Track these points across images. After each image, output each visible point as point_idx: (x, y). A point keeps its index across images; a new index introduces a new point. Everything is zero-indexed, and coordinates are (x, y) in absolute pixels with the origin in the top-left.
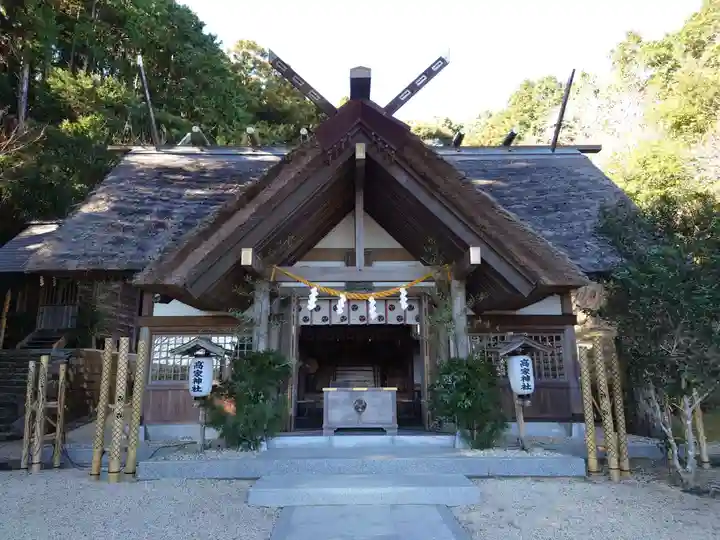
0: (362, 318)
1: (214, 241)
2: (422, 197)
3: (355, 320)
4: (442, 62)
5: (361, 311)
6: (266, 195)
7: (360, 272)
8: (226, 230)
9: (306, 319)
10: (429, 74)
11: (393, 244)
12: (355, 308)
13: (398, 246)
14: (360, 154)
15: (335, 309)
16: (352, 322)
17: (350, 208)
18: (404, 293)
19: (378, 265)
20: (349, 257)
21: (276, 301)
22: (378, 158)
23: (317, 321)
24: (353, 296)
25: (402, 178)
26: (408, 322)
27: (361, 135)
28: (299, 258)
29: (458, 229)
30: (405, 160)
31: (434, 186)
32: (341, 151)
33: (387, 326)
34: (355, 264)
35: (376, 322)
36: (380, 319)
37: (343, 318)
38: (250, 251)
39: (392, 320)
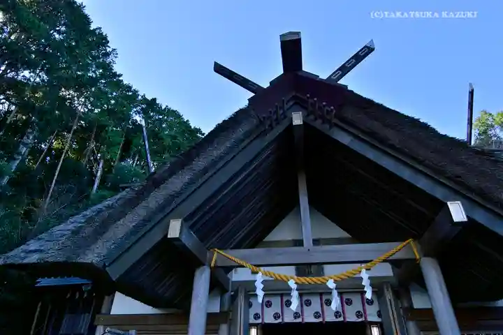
4: (368, 50)
9: (256, 316)
10: (358, 58)
12: (308, 303)
14: (297, 119)
15: (288, 304)
16: (307, 320)
18: (365, 277)
21: (227, 296)
22: (318, 124)
23: (269, 318)
24: (303, 280)
25: (344, 139)
26: (369, 319)
27: (297, 106)
29: (422, 183)
30: (343, 120)
32: (278, 122)
33: (345, 324)
34: (303, 246)
35: (334, 319)
36: (337, 315)
37: (296, 316)
38: (178, 222)
39: (352, 317)
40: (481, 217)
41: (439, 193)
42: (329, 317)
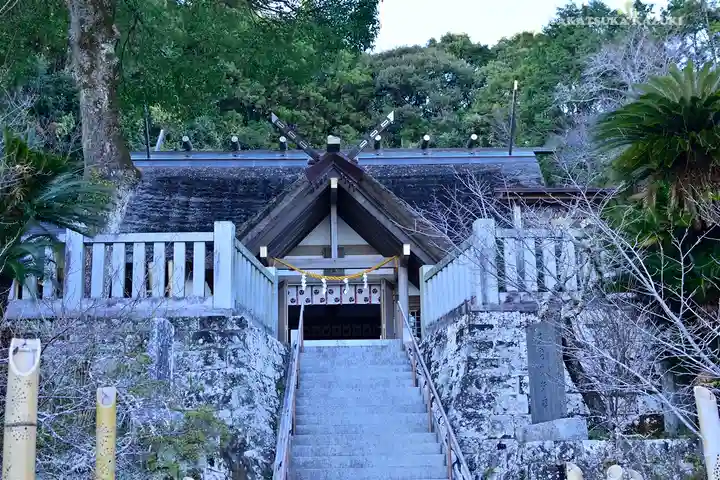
0: (337, 300)
2: (374, 212)
3: (331, 301)
5: (336, 294)
7: (335, 262)
8: (251, 235)
9: (293, 301)
11: (362, 242)
12: (332, 292)
13: (366, 243)
14: (334, 185)
15: (317, 292)
16: (329, 303)
18: (365, 276)
19: (348, 257)
20: (326, 252)
22: (346, 187)
23: (302, 302)
24: (330, 278)
25: (360, 200)
26: (373, 303)
27: (334, 172)
28: (287, 254)
29: (397, 233)
31: (381, 205)
32: (321, 183)
33: (356, 305)
34: (330, 257)
35: (348, 302)
36: (351, 299)
37: (322, 300)
38: (265, 248)
39: (361, 301)
40: (418, 253)
41: (402, 238)
42: (346, 301)
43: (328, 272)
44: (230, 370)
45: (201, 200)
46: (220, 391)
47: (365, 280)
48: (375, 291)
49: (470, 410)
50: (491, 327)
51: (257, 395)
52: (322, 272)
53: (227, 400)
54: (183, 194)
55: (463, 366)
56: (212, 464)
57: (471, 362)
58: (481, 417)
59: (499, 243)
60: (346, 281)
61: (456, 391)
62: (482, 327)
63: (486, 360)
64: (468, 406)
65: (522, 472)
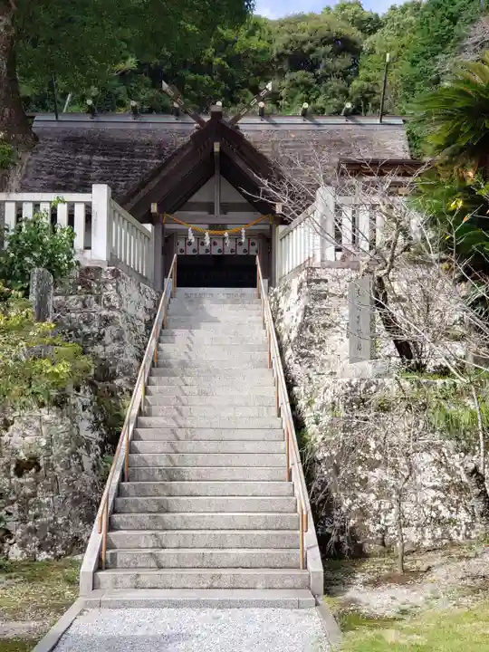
0: (220, 251)
1: (136, 199)
3: (215, 252)
5: (220, 243)
6: (164, 173)
7: (218, 218)
8: (143, 193)
9: (182, 251)
12: (215, 244)
13: (246, 201)
14: (217, 149)
15: (203, 244)
16: (213, 253)
17: (212, 175)
18: (243, 231)
19: (231, 214)
20: (210, 208)
22: (227, 151)
23: (190, 252)
24: (212, 232)
25: (240, 164)
26: (251, 253)
27: (217, 138)
28: (178, 209)
30: (241, 152)
33: (237, 256)
34: (213, 213)
35: (229, 253)
36: (232, 251)
37: (207, 251)
38: (156, 205)
39: (240, 252)
42: (227, 252)
43: (212, 227)
44: (104, 313)
45: (102, 158)
46: (95, 330)
47: (243, 234)
48: (253, 244)
49: (303, 351)
50: (326, 281)
51: (127, 334)
52: (207, 226)
53: (100, 338)
54: (87, 153)
55: (301, 313)
56: (78, 390)
57: (307, 310)
58: (313, 357)
59: (338, 208)
60: (226, 234)
61: (294, 335)
62: (318, 281)
63: (320, 310)
64: (302, 347)
65: (333, 403)
